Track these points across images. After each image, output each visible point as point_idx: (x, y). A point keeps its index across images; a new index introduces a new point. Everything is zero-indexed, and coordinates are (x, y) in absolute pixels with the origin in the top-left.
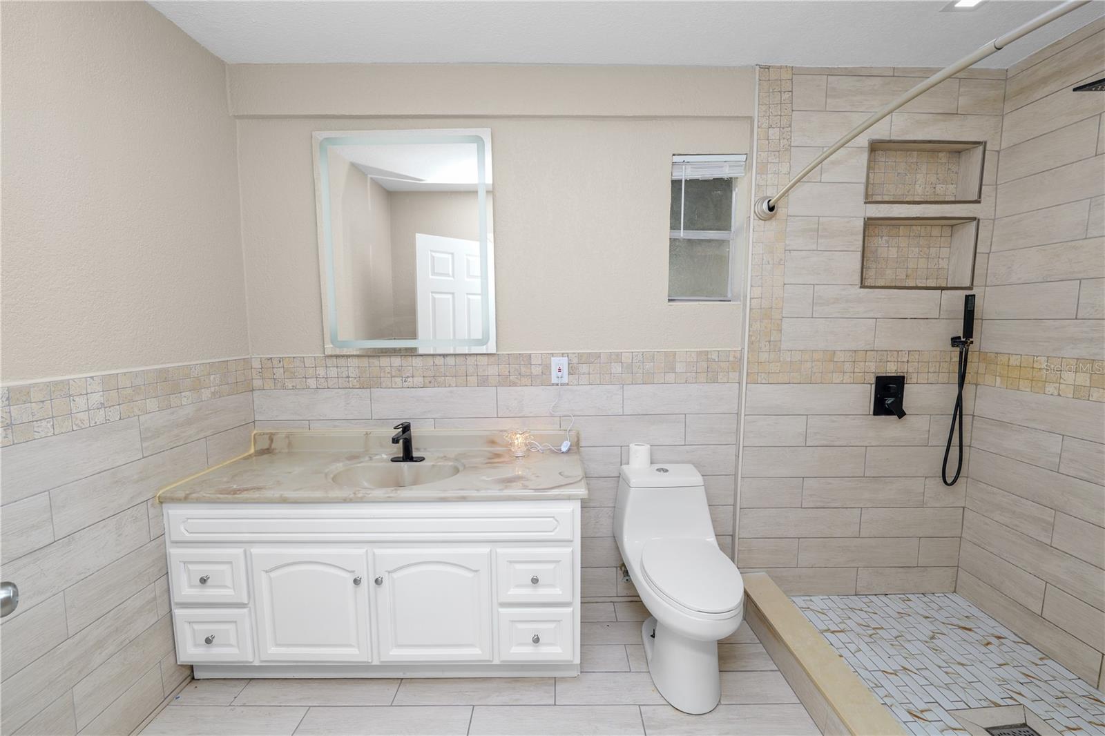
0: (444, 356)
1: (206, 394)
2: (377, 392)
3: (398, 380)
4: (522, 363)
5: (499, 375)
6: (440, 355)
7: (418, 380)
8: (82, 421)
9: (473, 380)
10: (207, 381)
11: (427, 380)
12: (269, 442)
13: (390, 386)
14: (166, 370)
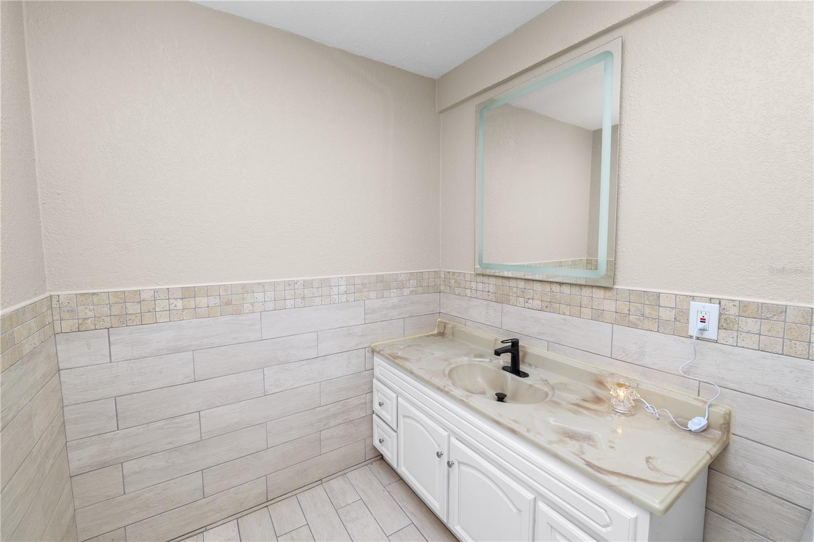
0: (561, 284)
1: (406, 291)
2: (507, 308)
3: (521, 300)
4: (647, 302)
5: (616, 312)
6: (557, 283)
7: (537, 303)
8: (335, 300)
9: (587, 312)
10: (408, 284)
11: (545, 304)
12: (443, 328)
13: (515, 304)
14: (383, 276)
